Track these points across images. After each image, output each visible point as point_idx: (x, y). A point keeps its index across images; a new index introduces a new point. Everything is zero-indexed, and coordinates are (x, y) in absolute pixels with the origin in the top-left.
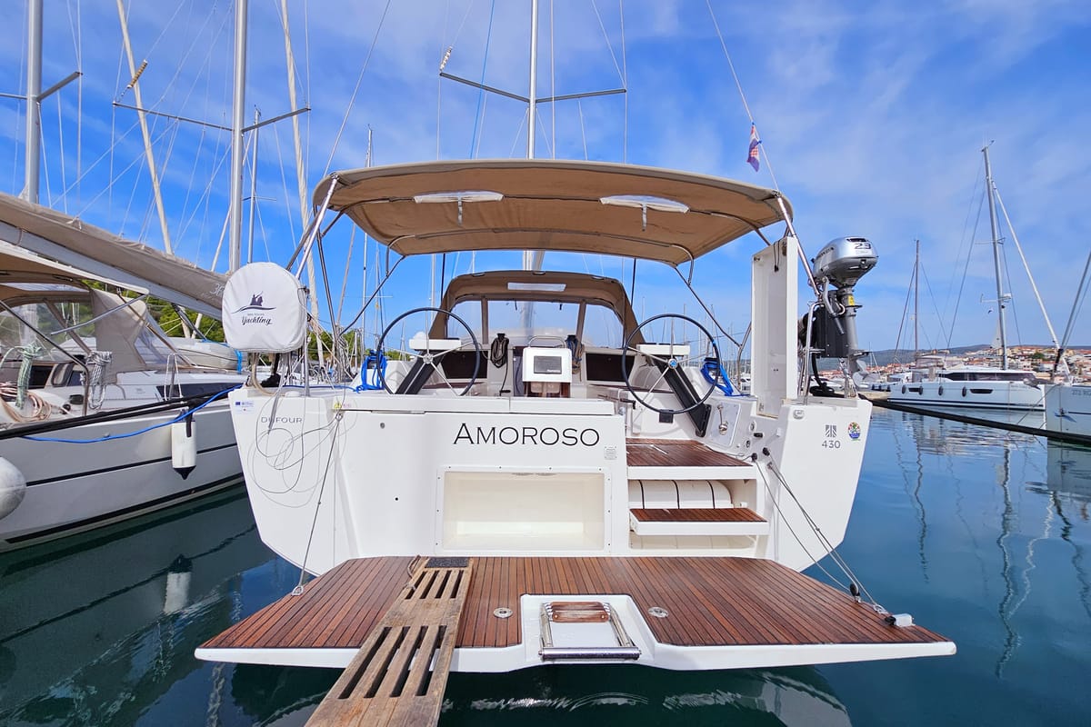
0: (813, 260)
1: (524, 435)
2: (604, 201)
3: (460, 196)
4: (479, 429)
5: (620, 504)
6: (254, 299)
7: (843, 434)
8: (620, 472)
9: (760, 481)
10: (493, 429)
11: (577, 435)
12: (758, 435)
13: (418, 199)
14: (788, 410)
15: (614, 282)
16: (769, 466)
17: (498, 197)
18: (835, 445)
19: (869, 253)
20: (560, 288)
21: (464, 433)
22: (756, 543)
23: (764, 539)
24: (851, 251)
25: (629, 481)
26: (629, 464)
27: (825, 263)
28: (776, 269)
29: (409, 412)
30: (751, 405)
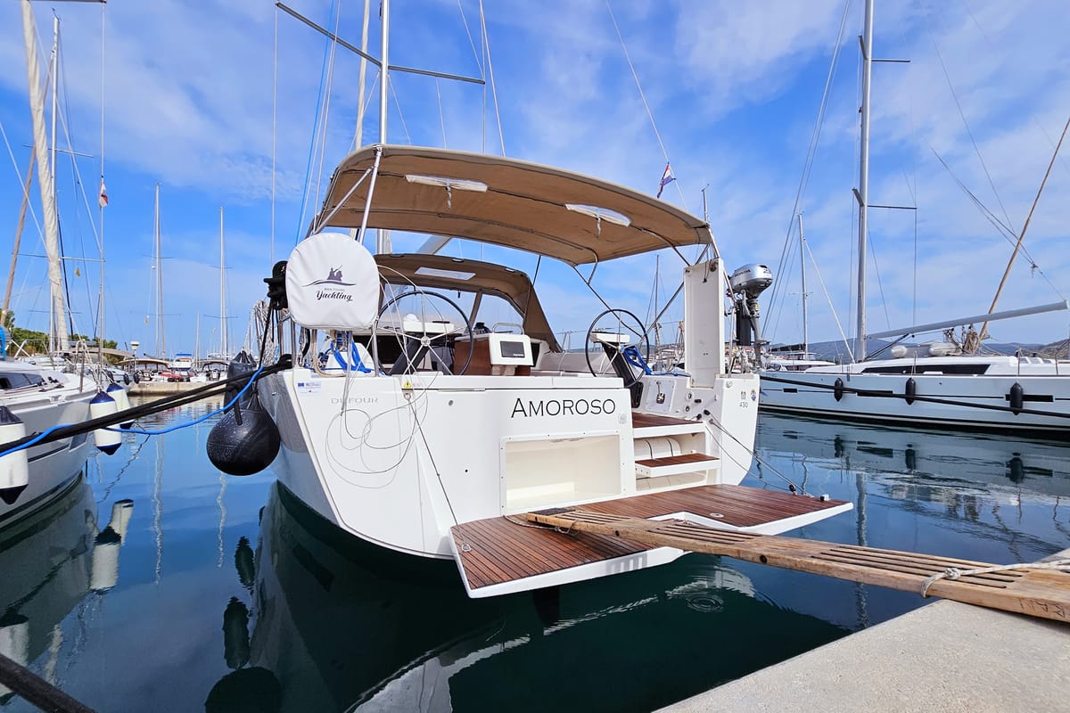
0: (729, 278)
1: (565, 406)
2: (570, 207)
3: (449, 182)
4: (531, 403)
5: (629, 455)
6: (332, 273)
7: (749, 396)
8: (630, 432)
9: (707, 432)
10: (542, 402)
11: (601, 405)
12: (698, 401)
13: (410, 178)
14: (722, 382)
15: (523, 275)
16: (711, 422)
17: (482, 188)
18: (745, 405)
19: (769, 276)
20: (466, 276)
21: (519, 408)
22: (706, 476)
23: (714, 471)
24: (760, 274)
25: (635, 439)
26: (634, 427)
27: (742, 280)
28: (705, 281)
29: (471, 390)
30: (686, 380)
